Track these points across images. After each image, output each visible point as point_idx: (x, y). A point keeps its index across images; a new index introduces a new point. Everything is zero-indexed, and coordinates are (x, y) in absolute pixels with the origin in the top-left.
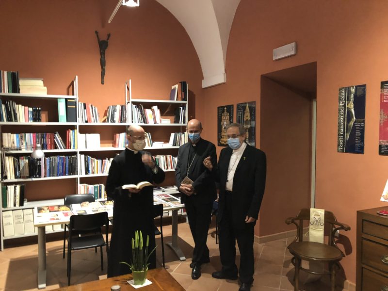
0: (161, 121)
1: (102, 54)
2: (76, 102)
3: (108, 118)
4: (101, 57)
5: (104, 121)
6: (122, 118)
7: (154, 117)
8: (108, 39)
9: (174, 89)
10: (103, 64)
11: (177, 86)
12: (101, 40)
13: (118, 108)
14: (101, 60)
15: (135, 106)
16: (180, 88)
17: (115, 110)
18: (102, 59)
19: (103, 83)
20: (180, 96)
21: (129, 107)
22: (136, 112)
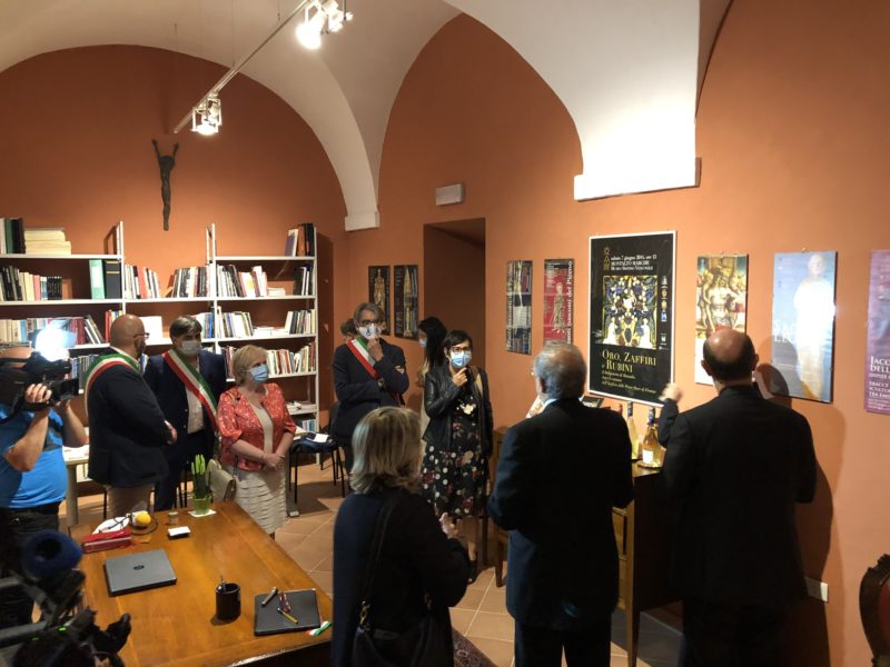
0: (268, 291)
1: (165, 178)
2: (120, 264)
3: (176, 290)
4: (164, 184)
5: (169, 295)
6: (201, 290)
7: (257, 286)
8: (174, 153)
9: (292, 237)
10: (166, 197)
11: (296, 232)
12: (162, 155)
13: (193, 272)
14: (163, 189)
15: (221, 267)
16: (302, 235)
17: (187, 277)
18: (166, 188)
19: (166, 228)
20: (302, 248)
21: (212, 270)
22: (225, 278)
